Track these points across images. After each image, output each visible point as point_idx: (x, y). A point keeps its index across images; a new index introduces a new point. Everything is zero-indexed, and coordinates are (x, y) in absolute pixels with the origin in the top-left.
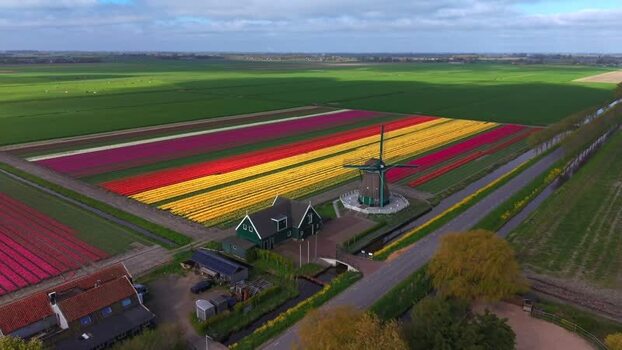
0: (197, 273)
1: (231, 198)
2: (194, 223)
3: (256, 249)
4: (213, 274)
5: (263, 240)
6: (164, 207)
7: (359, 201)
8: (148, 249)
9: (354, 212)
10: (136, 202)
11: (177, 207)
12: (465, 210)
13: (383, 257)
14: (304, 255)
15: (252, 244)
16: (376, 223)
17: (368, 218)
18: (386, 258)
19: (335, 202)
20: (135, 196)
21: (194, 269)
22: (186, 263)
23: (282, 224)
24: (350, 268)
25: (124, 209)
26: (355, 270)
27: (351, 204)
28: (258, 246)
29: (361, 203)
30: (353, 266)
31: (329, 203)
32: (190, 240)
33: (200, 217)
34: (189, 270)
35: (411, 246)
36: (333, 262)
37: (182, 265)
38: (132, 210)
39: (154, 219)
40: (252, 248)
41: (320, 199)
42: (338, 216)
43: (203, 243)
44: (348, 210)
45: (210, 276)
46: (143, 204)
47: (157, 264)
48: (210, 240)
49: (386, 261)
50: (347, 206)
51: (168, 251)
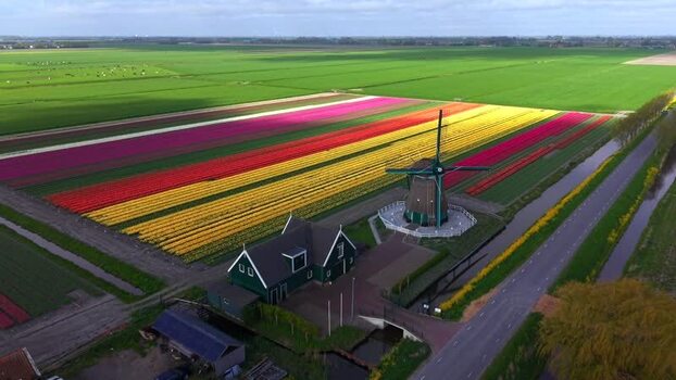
0: (164, 349)
1: (226, 215)
2: (169, 256)
3: (260, 305)
4: (188, 353)
5: (270, 289)
6: (131, 230)
7: (406, 217)
8: (94, 303)
9: (401, 235)
10: (91, 222)
11: (148, 231)
12: (553, 230)
13: (454, 314)
14: (335, 312)
15: (255, 296)
16: (434, 254)
17: (421, 244)
18: (461, 315)
19: (371, 220)
20: (92, 215)
21: (160, 341)
22: (149, 330)
23: (299, 261)
24: (406, 333)
25: (73, 234)
26: (415, 338)
27: (393, 219)
28: (262, 299)
29: (409, 221)
30: (412, 331)
31: (364, 222)
32: (161, 285)
33: (178, 247)
34: (153, 343)
35: (494, 292)
36: (379, 322)
37: (142, 333)
38: (82, 235)
39: (114, 250)
40: (254, 302)
41: (352, 215)
42: (379, 241)
43: (180, 290)
44: (391, 231)
45: (183, 357)
46: (102, 226)
47: (103, 331)
48: (190, 286)
49: (461, 320)
50: (390, 226)
51: (127, 306)
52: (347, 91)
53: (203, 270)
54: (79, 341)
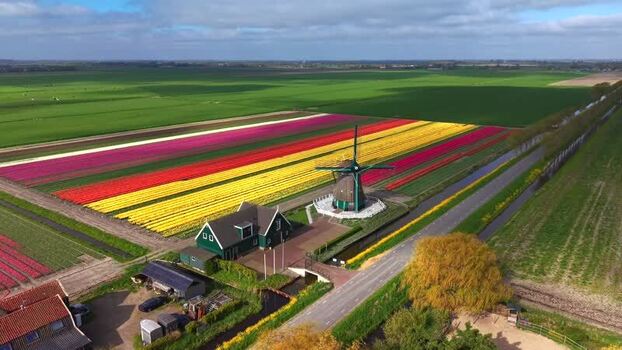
0: (149, 288)
1: (196, 205)
2: (152, 233)
3: (217, 260)
4: (166, 288)
5: (225, 249)
6: (122, 215)
7: (334, 205)
8: (98, 262)
9: (328, 217)
10: (91, 211)
11: (135, 216)
12: (443, 213)
13: (357, 265)
14: (270, 264)
15: (214, 255)
16: (350, 228)
17: (342, 223)
18: (360, 266)
19: (308, 207)
20: (91, 205)
21: (146, 283)
22: (137, 277)
23: (246, 231)
24: (321, 279)
25: (78, 219)
26: (325, 281)
27: (324, 207)
28: (219, 257)
29: (335, 207)
30: (323, 276)
31: (302, 208)
32: (146, 251)
33: (160, 226)
34: (139, 285)
35: (386, 253)
36: (301, 272)
37: (133, 279)
38: (86, 219)
39: (110, 229)
40: (214, 258)
41: (292, 204)
42: (311, 222)
43: (161, 254)
44: (321, 215)
45: (162, 292)
46: (99, 213)
47: (105, 279)
48: (168, 251)
49: (359, 270)
50: (320, 211)
51: (121, 264)
52: (305, 110)
53: (177, 241)
54: (90, 285)
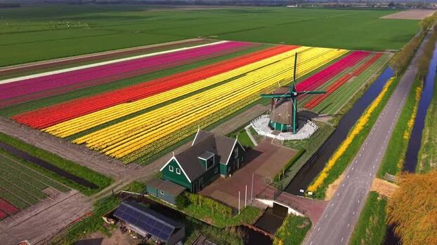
0: (124, 230)
1: (147, 129)
2: (111, 159)
3: (187, 194)
4: (143, 233)
6: (80, 140)
7: (270, 126)
9: (269, 139)
10: (49, 136)
11: (93, 140)
13: (320, 194)
15: (184, 188)
16: (297, 151)
17: (284, 145)
18: (324, 195)
19: (246, 128)
20: (49, 130)
21: (119, 224)
22: (110, 216)
23: (210, 162)
24: (291, 210)
25: (37, 145)
26: (298, 214)
27: (261, 127)
28: (188, 190)
29: (273, 129)
31: (241, 129)
32: (110, 181)
33: (118, 152)
34: (114, 226)
35: (342, 177)
36: (270, 203)
37: (105, 219)
38: (45, 145)
39: (69, 156)
41: (232, 125)
42: (256, 144)
43: (125, 184)
44: (262, 137)
45: (140, 236)
46: (57, 138)
47: (74, 218)
48: (132, 180)
49: (326, 199)
50: (261, 133)
51: (88, 198)
52: (208, 38)
53: (137, 168)
54: (60, 227)
